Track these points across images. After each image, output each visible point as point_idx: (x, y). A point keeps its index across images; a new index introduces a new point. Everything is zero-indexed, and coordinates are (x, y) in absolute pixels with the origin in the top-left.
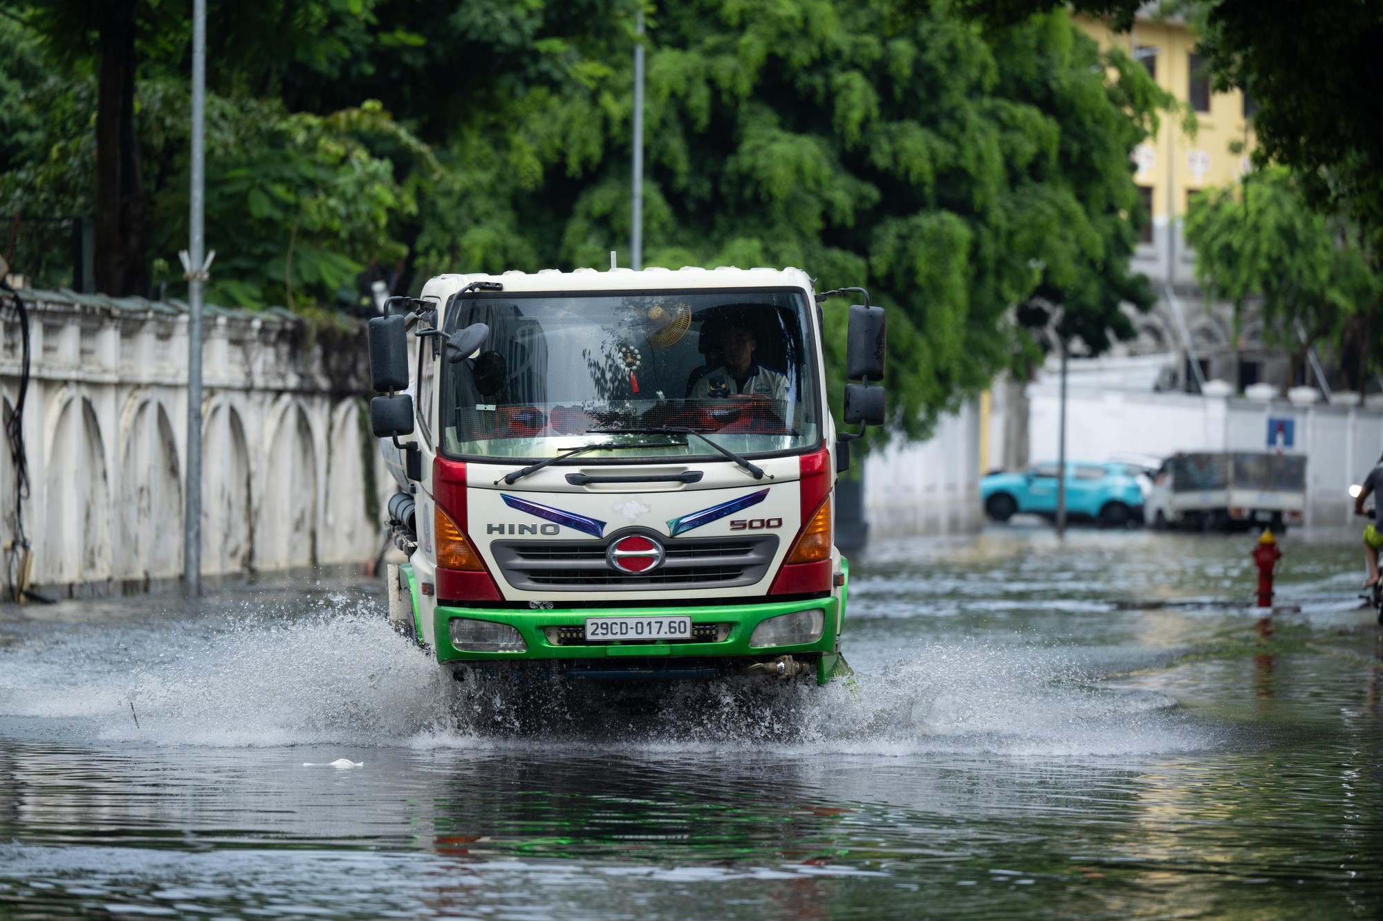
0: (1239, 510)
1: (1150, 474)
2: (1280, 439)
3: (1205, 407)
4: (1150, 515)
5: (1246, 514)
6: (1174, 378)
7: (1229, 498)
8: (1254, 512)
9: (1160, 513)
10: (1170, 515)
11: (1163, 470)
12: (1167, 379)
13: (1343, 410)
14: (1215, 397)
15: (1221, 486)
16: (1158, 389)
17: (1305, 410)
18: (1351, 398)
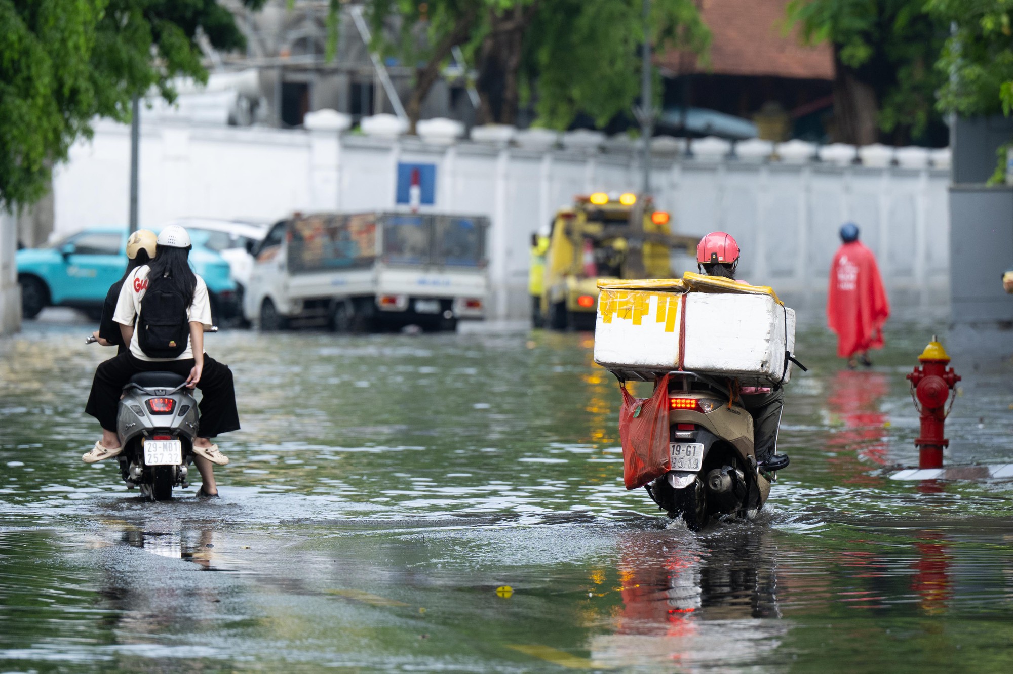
0: (392, 299)
1: (250, 246)
2: (415, 192)
3: (309, 147)
4: (251, 308)
5: (401, 304)
6: (254, 105)
7: (375, 282)
8: (412, 300)
9: (267, 302)
10: (283, 307)
11: (271, 240)
12: (245, 104)
13: (491, 151)
14: (325, 132)
15: (366, 263)
16: (232, 122)
17: (442, 151)
18: (503, 133)
